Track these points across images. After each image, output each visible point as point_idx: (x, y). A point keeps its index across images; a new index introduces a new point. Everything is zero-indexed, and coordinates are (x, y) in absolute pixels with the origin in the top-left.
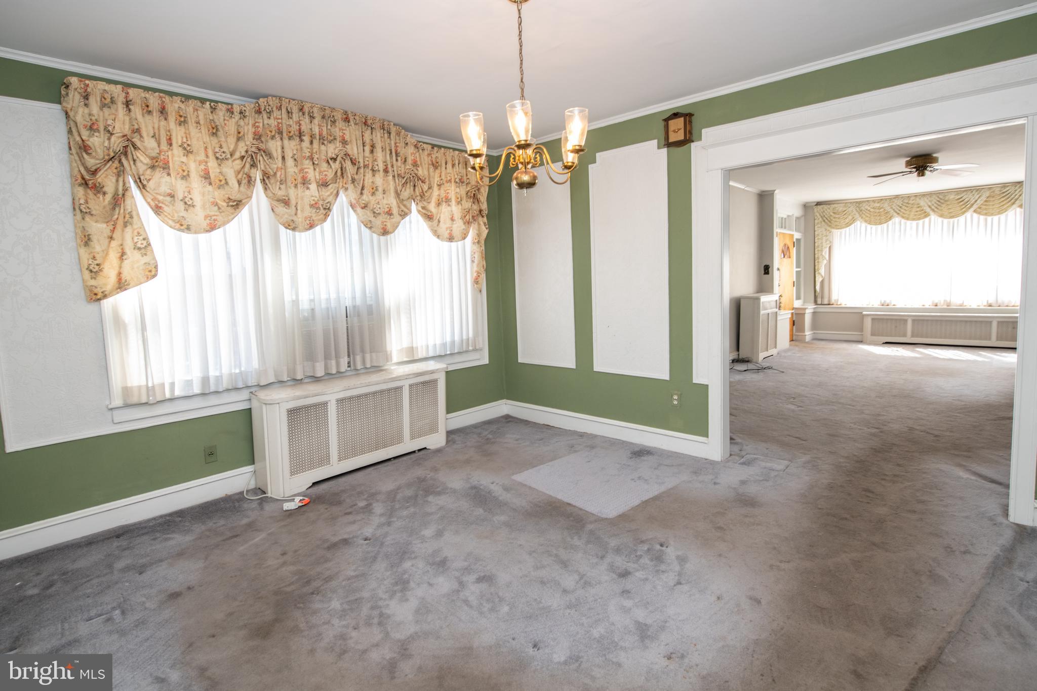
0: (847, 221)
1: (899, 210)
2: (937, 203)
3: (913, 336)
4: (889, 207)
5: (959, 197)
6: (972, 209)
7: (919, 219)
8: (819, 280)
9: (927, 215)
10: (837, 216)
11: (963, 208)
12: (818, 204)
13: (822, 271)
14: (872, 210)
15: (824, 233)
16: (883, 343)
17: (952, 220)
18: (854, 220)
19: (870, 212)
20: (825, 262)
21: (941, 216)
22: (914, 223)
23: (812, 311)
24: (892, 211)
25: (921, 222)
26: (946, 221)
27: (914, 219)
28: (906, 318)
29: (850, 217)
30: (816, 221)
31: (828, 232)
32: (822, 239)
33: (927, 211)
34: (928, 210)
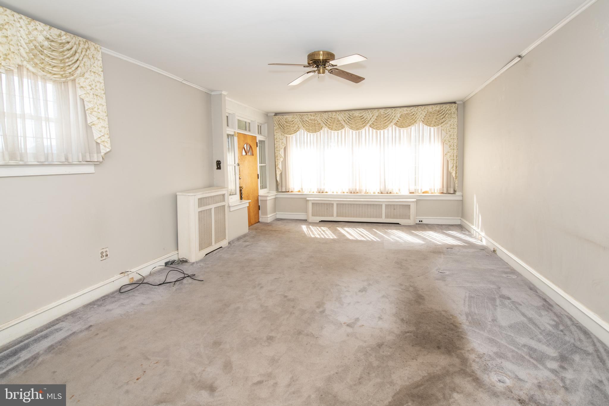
0: (295, 128)
1: (327, 123)
2: (349, 118)
3: (337, 216)
4: (320, 120)
5: (361, 115)
6: (368, 125)
7: (339, 130)
8: (278, 173)
9: (343, 127)
10: (288, 125)
11: (364, 123)
12: (276, 114)
13: (280, 166)
14: (310, 121)
15: (281, 136)
16: (320, 222)
17: (358, 131)
18: (299, 128)
19: (309, 122)
20: (282, 159)
21: (351, 128)
22: (336, 132)
23: (274, 197)
24: (322, 123)
25: (340, 131)
26: (354, 132)
27: (336, 130)
28: (332, 202)
29: (297, 126)
30: (275, 128)
31: (283, 137)
32: (279, 142)
33: (343, 124)
34: (343, 123)
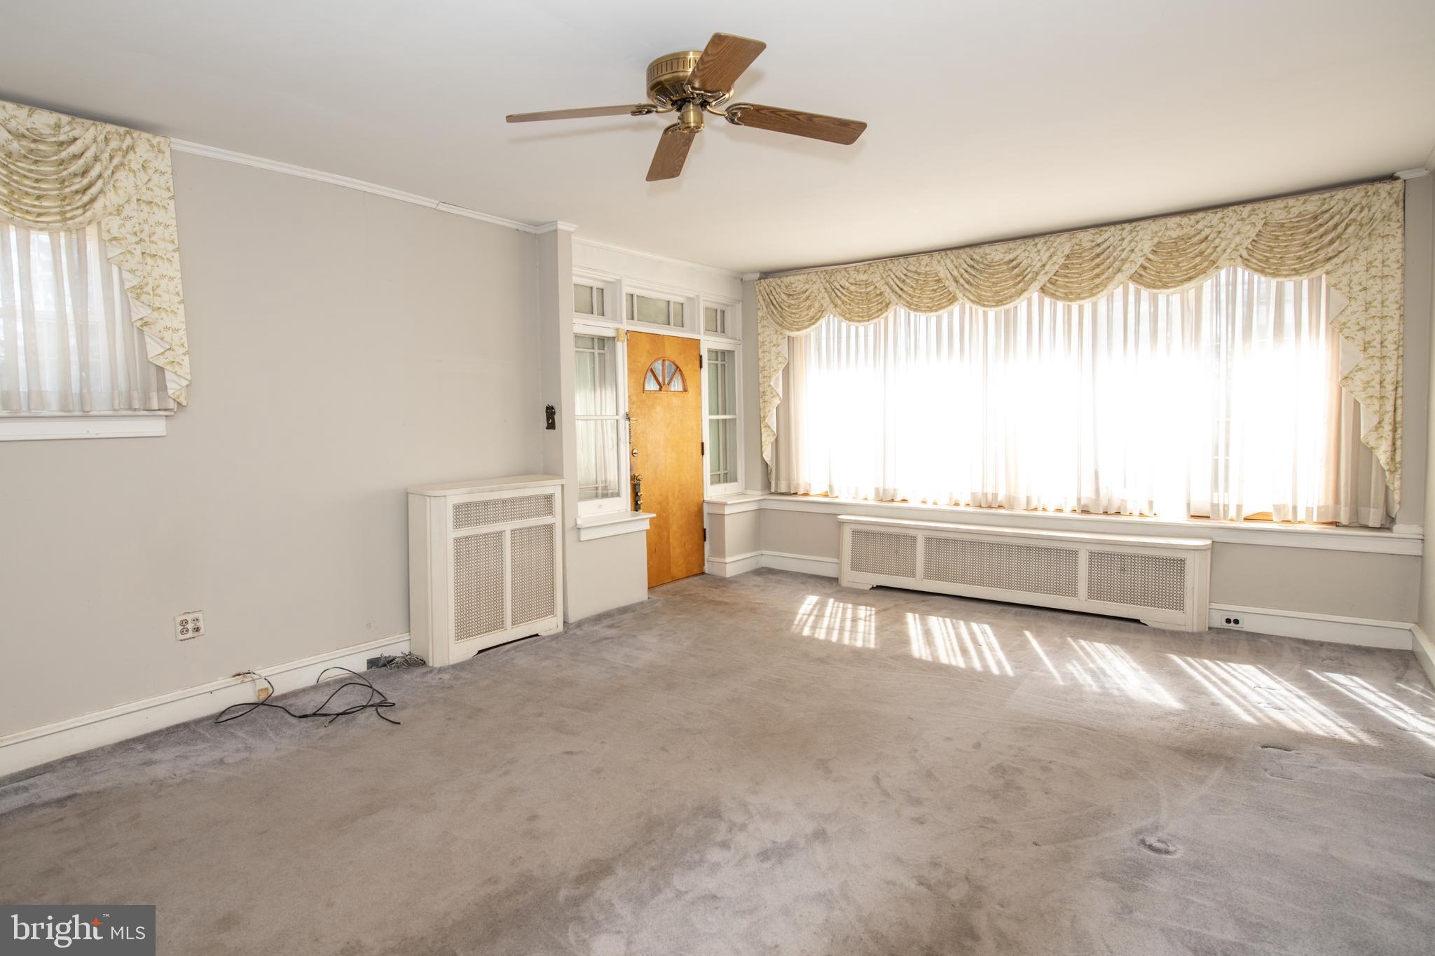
0: (812, 312)
1: (902, 289)
2: (969, 269)
3: (928, 575)
4: (882, 282)
5: (1011, 256)
6: (1037, 285)
7: (940, 307)
8: (768, 440)
9: (952, 300)
10: (793, 302)
11: (1019, 282)
12: (766, 274)
13: (772, 420)
14: (853, 288)
15: (774, 337)
16: (873, 588)
17: (1002, 309)
18: (821, 312)
19: (851, 292)
20: (777, 401)
21: (980, 301)
22: (933, 316)
23: (754, 507)
24: (888, 290)
25: (944, 313)
26: (991, 313)
27: (930, 309)
28: (912, 532)
29: (817, 305)
30: (760, 314)
31: (780, 337)
32: (770, 352)
33: (951, 289)
34: (952, 287)
